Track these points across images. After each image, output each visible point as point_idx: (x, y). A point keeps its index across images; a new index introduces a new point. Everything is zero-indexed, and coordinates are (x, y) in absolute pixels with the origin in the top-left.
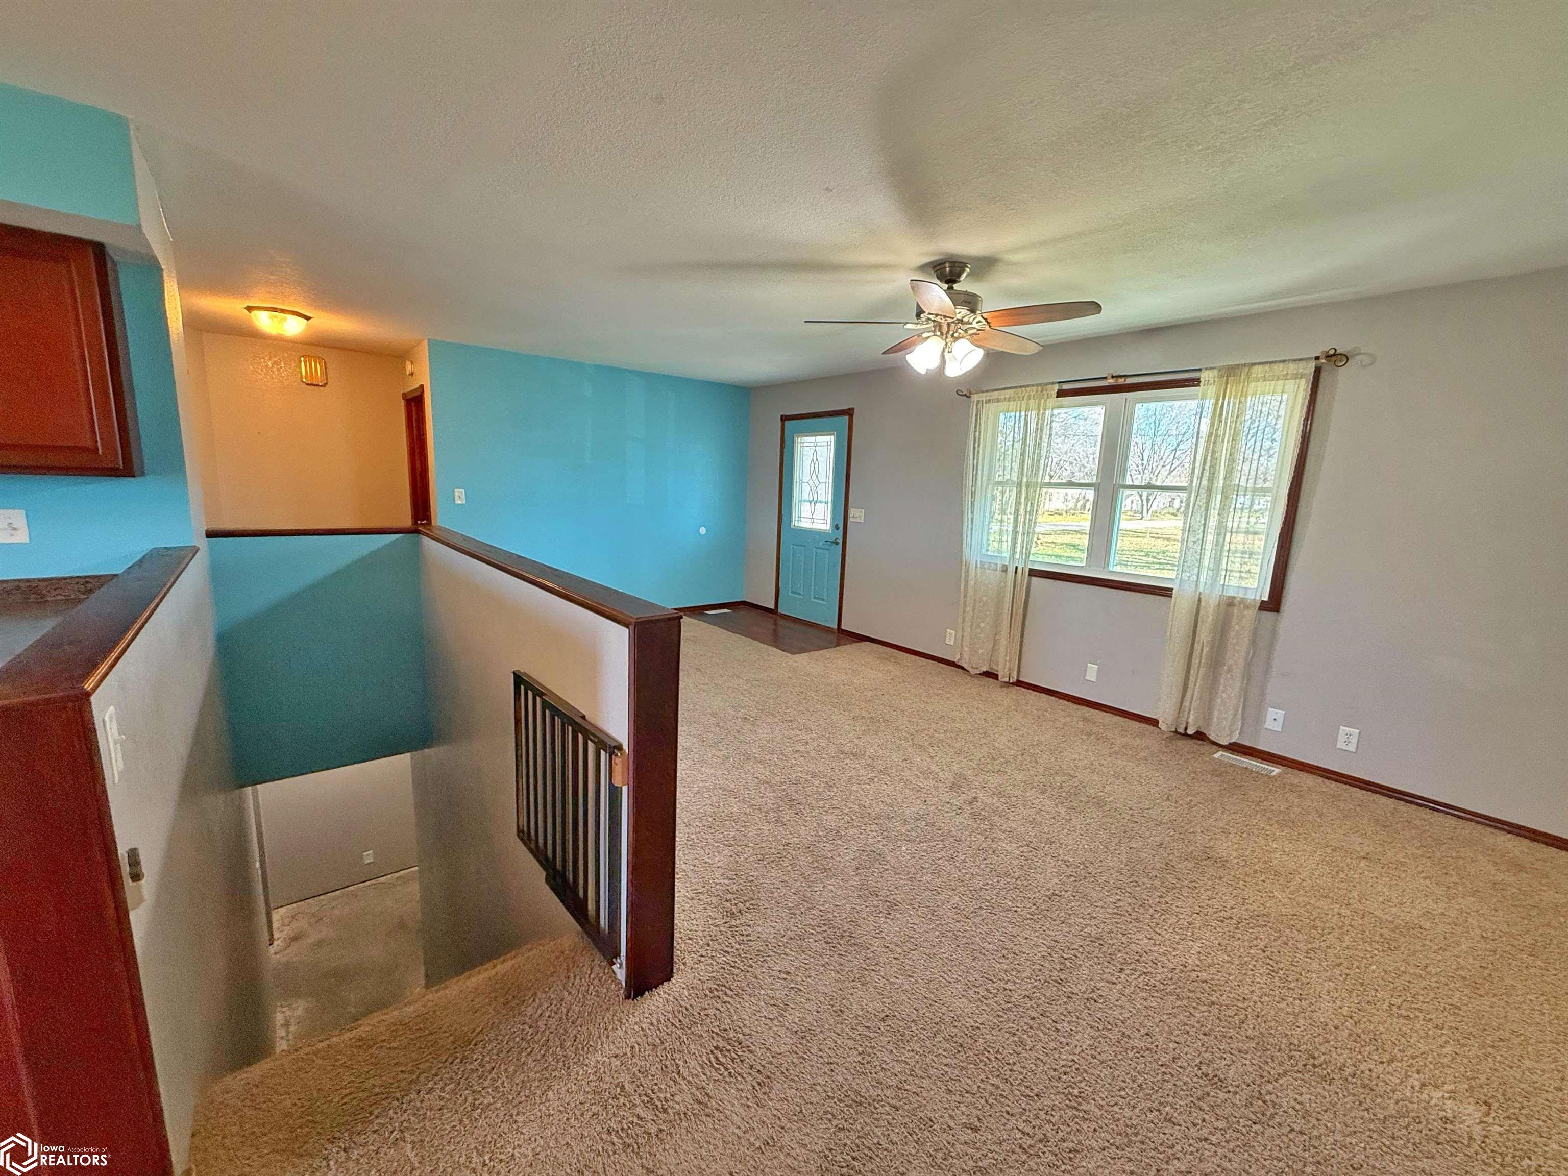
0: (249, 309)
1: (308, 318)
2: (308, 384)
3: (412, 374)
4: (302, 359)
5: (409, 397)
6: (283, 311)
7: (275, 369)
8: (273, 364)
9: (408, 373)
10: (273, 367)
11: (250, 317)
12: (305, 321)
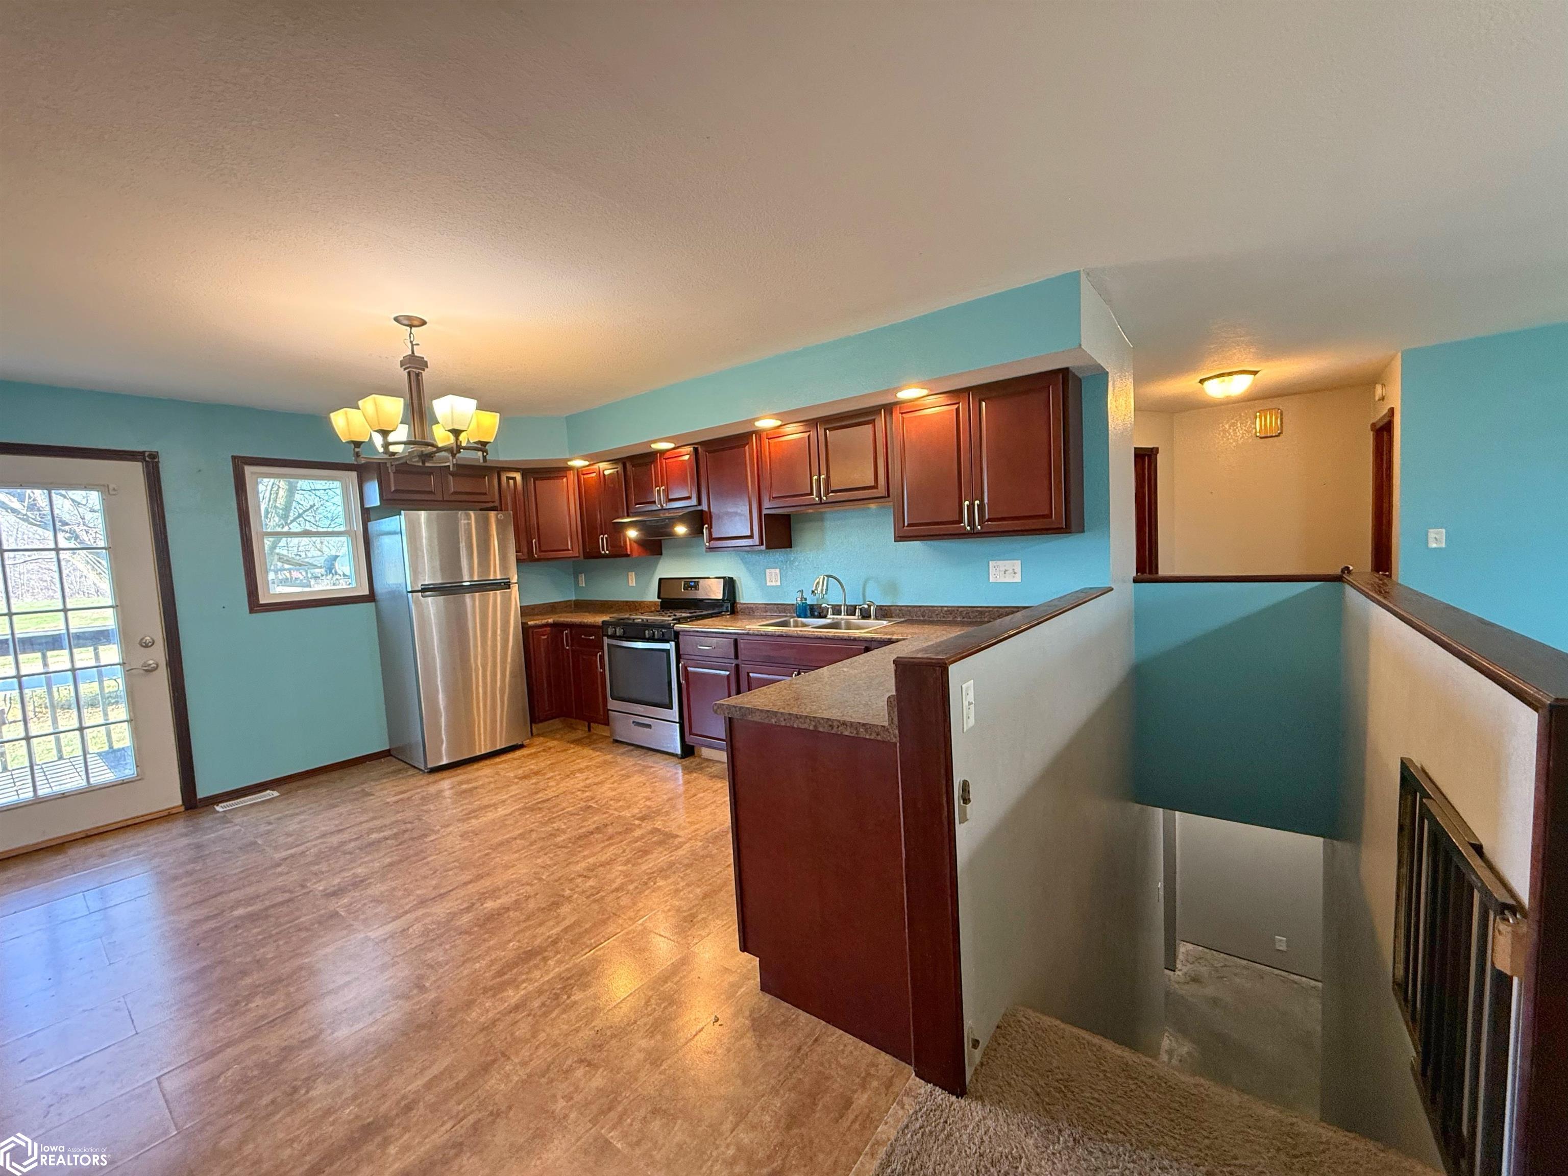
0: (1202, 381)
1: (1255, 373)
2: (1261, 438)
3: (1383, 398)
4: (1258, 414)
5: (1378, 426)
6: (1230, 374)
7: (1231, 431)
8: (1230, 426)
9: (1377, 398)
10: (1230, 428)
11: (1203, 389)
12: (1252, 376)
